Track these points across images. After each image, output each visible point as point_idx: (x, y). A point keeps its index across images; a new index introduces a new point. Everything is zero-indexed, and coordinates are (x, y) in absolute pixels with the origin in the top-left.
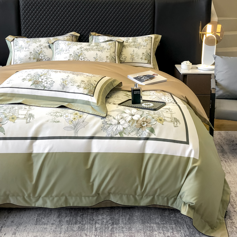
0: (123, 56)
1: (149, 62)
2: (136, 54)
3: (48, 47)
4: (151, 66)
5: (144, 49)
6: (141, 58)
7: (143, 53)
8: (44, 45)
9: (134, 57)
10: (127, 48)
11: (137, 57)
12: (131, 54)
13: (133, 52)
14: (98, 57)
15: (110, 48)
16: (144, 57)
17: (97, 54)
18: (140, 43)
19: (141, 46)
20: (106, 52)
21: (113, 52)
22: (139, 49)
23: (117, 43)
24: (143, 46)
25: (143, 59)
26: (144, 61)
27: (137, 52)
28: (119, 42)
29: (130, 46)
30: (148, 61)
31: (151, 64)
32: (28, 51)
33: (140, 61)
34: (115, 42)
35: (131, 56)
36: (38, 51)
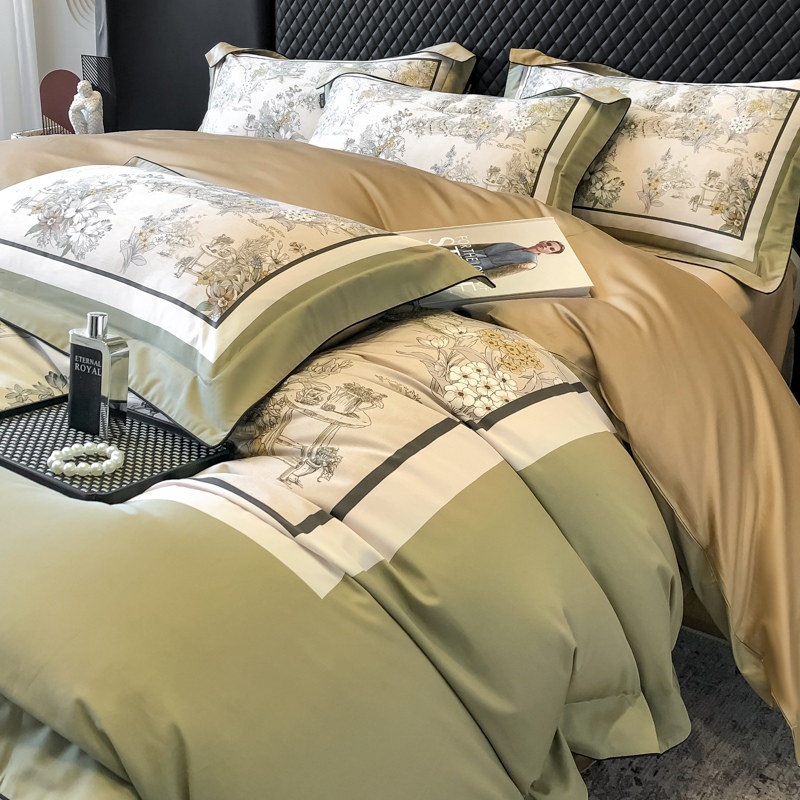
0: (612, 174)
1: (737, 227)
2: (676, 172)
3: (317, 100)
4: (740, 249)
5: (728, 151)
6: (695, 199)
7: (713, 175)
8: (306, 91)
9: (661, 186)
10: (639, 134)
11: (675, 192)
12: (648, 171)
13: (661, 163)
14: (454, 164)
15: (526, 130)
16: (711, 196)
17: (451, 153)
18: (717, 117)
19: (718, 133)
20: (500, 145)
21: (534, 151)
22: (697, 148)
23: (583, 107)
24: (723, 138)
25: (705, 203)
26: (705, 217)
27: (682, 165)
28: (596, 104)
29: (657, 127)
30: (733, 218)
31: (741, 238)
32: (245, 108)
33: (685, 212)
34: (577, 99)
35: (646, 182)
36: (275, 114)
